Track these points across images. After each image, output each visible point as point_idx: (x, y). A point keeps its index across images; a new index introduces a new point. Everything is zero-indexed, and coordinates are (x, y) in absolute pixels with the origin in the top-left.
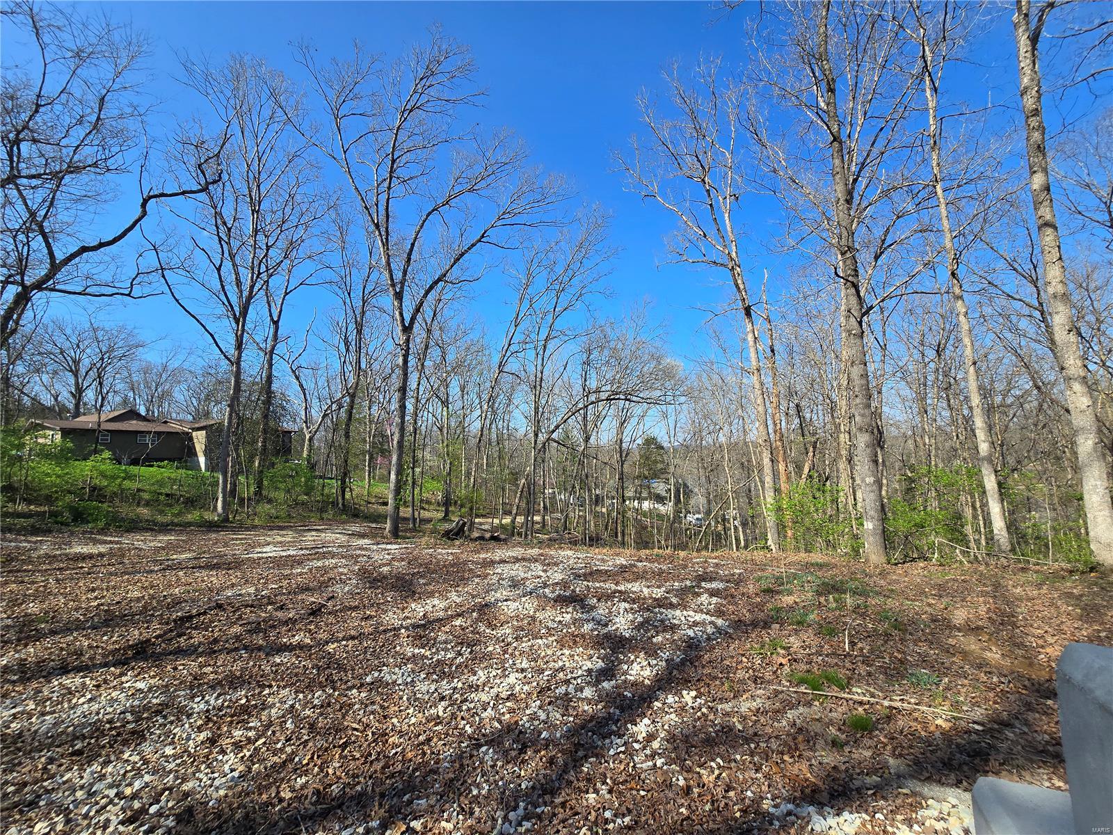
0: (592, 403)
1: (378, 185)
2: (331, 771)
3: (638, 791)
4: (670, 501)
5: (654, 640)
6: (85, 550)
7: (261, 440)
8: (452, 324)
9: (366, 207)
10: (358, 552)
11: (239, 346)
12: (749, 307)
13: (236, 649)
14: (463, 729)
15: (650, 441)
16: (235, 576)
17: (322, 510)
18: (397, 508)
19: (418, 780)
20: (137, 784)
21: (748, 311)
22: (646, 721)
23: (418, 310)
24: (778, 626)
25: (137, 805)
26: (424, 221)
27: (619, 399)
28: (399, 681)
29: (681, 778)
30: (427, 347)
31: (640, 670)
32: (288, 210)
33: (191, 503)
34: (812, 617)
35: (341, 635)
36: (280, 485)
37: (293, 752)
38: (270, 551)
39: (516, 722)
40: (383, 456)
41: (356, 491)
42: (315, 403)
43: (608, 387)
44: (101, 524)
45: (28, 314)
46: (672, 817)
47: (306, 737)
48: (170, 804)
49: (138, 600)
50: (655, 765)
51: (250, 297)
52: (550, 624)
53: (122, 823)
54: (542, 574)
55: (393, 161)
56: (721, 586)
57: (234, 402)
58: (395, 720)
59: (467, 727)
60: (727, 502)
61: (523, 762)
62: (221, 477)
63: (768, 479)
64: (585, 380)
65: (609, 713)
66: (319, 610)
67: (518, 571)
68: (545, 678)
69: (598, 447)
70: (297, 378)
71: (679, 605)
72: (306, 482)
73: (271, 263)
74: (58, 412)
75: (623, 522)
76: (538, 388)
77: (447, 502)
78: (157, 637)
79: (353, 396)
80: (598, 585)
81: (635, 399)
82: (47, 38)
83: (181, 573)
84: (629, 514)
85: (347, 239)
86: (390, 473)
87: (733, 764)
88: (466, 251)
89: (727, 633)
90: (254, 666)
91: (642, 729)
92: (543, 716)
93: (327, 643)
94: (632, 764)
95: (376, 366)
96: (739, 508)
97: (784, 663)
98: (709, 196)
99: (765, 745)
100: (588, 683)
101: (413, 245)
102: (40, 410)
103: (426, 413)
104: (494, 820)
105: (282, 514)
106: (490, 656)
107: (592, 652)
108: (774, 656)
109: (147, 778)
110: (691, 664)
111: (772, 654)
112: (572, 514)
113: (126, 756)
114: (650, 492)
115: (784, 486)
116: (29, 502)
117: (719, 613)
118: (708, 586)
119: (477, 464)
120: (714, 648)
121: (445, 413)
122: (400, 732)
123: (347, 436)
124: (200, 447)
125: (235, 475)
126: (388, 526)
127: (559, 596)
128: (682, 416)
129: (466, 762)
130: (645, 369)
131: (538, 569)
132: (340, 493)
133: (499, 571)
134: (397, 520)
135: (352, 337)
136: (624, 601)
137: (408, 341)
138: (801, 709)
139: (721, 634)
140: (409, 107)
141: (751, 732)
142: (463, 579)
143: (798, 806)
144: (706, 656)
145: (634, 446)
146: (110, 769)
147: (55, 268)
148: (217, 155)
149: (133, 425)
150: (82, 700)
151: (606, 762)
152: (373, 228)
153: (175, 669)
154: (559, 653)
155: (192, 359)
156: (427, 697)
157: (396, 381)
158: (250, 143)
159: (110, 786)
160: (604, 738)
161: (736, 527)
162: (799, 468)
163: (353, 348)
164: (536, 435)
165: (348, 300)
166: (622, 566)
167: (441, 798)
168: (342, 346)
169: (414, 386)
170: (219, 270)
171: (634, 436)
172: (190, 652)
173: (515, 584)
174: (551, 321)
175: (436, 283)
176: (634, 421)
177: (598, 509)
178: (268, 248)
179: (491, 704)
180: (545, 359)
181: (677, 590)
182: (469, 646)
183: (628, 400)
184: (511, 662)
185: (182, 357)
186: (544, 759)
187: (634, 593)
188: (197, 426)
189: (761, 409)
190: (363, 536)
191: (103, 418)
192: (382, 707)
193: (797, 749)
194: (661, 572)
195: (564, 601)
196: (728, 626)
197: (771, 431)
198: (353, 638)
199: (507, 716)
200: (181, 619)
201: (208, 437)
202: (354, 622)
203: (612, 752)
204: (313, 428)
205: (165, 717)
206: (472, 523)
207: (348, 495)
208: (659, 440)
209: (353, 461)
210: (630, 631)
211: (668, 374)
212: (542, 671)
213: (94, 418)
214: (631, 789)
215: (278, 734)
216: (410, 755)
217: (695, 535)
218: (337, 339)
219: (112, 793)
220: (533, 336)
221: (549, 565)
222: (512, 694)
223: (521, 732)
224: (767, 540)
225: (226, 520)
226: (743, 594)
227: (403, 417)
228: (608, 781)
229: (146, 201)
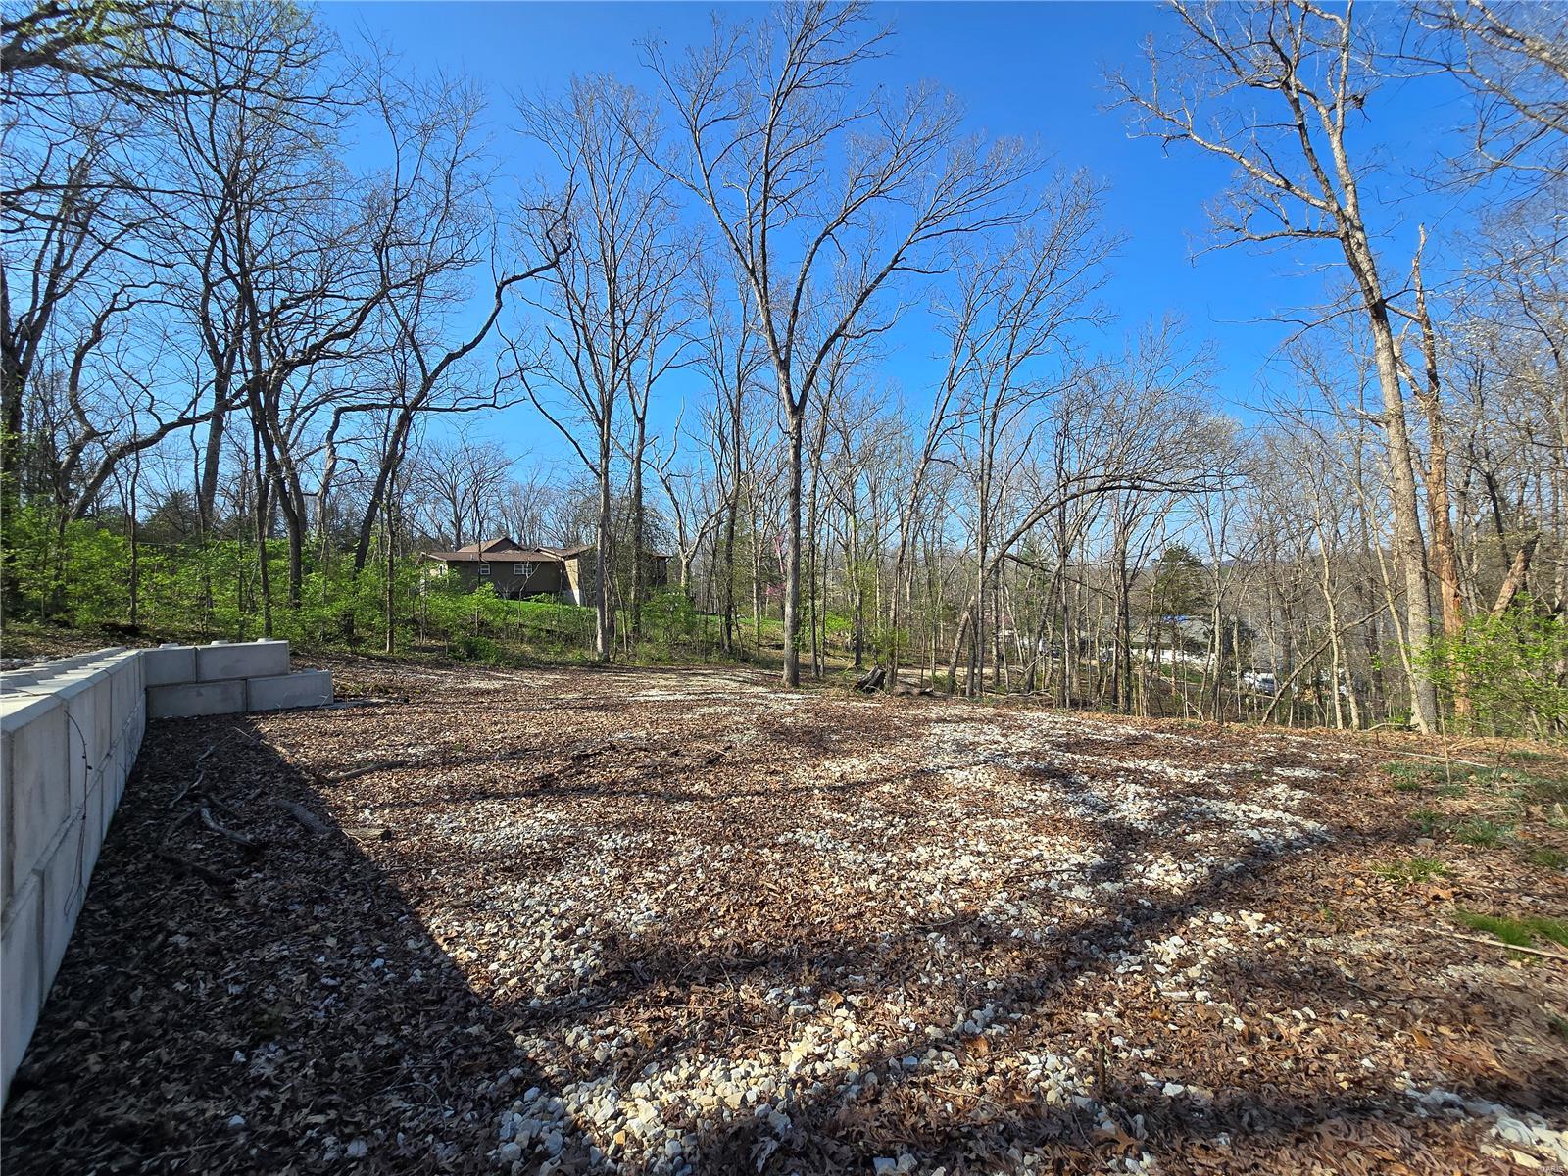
0: (1075, 496)
1: (751, 214)
2: (750, 928)
3: (1166, 1023)
4: (1213, 651)
5: (1189, 838)
6: (484, 685)
7: (635, 566)
8: (856, 398)
9: (737, 249)
10: (753, 700)
11: (605, 454)
12: (1383, 302)
13: (635, 792)
14: (903, 909)
15: (1176, 555)
16: (623, 719)
17: (707, 652)
18: (795, 650)
19: (852, 954)
20: (563, 906)
21: (1379, 311)
22: (1176, 940)
23: (810, 382)
24: (1431, 842)
25: (565, 924)
26: (813, 253)
27: (1120, 487)
28: (818, 846)
29: (1237, 1020)
30: (824, 434)
31: (1163, 874)
32: (644, 273)
33: (570, 640)
34: (1509, 833)
35: (744, 789)
36: (658, 621)
37: (707, 903)
38: (655, 695)
39: (975, 913)
40: (774, 585)
41: (744, 630)
42: (689, 520)
43: (1100, 471)
44: (492, 660)
45: (412, 437)
46: (1223, 1065)
47: (718, 890)
48: (595, 929)
49: (536, 735)
50: (1193, 997)
51: (613, 390)
52: (1016, 802)
53: (555, 937)
54: (1001, 739)
55: (768, 175)
56: (1312, 774)
57: (604, 522)
58: (817, 887)
59: (909, 908)
60: (1326, 652)
61: (988, 958)
62: (598, 610)
63: (1416, 614)
64: (1061, 462)
65: (1115, 922)
66: (718, 759)
67: (966, 733)
68: (1013, 867)
69: (1083, 566)
70: (669, 489)
71: (1232, 795)
72: (686, 617)
73: (632, 345)
74: (442, 544)
75: (1128, 679)
76: (986, 478)
77: (859, 647)
78: (559, 772)
79: (733, 508)
80: (1089, 759)
81: (1148, 485)
82: (395, 121)
83: (571, 713)
84: (1138, 671)
85: (715, 298)
86: (783, 607)
87: (1334, 1020)
88: (873, 287)
89: (1324, 841)
90: (655, 811)
91: (1170, 949)
92: (1013, 911)
93: (730, 796)
94: (1154, 989)
95: (758, 467)
96: (1351, 663)
97: (1442, 895)
98: (1298, 109)
99: (1400, 1005)
100: (1080, 882)
101: (799, 290)
102: (428, 543)
103: (825, 526)
104: (954, 1016)
105: (665, 655)
106: (933, 831)
107: (1083, 843)
108: (1422, 884)
109: (570, 902)
110: (1256, 877)
111: (1417, 880)
112: (1041, 668)
113: (549, 879)
114: (1176, 635)
115: (1451, 623)
116: (431, 636)
117: (1308, 811)
118: (1288, 773)
119: (898, 592)
120: (1300, 860)
121: (851, 525)
122: (825, 900)
123: (729, 559)
124: (573, 577)
125: (613, 608)
126: (785, 673)
127: (1028, 767)
128: (1236, 509)
129: (910, 946)
130: (1167, 437)
131: (994, 733)
132: (725, 632)
133: (937, 731)
134: (796, 668)
135: (728, 430)
136: (1135, 782)
137: (798, 426)
138: (1479, 968)
139: (1312, 841)
140: (784, 89)
141: (1371, 983)
142: (888, 738)
143: (1468, 1098)
144: (1282, 870)
145: (1147, 565)
146: (537, 888)
147: (428, 382)
148: (564, 217)
149: (509, 555)
150: (503, 824)
151: (1112, 979)
152: (746, 275)
153: (580, 805)
154: (1032, 839)
155: (556, 473)
156: (854, 868)
157: (785, 483)
158: (601, 190)
159: (540, 903)
160: (1108, 951)
161: (1342, 697)
162: (1488, 594)
163: (730, 444)
164: (984, 549)
165: (720, 382)
166: (1129, 737)
167: (883, 978)
168: (717, 442)
169: (809, 488)
170: (576, 362)
171: (1146, 549)
172: (592, 790)
173: (961, 748)
174: (1005, 374)
175: (832, 339)
176: (1146, 522)
177: (1085, 661)
178: (626, 325)
179: (939, 886)
180: (996, 435)
181: (1229, 775)
182: (902, 816)
183: (1135, 488)
184: (962, 841)
185: (546, 472)
186: (1018, 961)
187: (1150, 773)
188: (569, 553)
189: (1403, 486)
190: (757, 684)
191: (483, 548)
192: (800, 871)
193: (1467, 1021)
194: (1197, 750)
195: (1036, 775)
196: (1327, 832)
197: (1424, 526)
198: (758, 793)
199: (962, 904)
200: (579, 757)
201: (580, 564)
202: (758, 776)
203: (1120, 970)
204: (690, 550)
205: (577, 849)
206: (894, 675)
207: (734, 635)
208: (1192, 551)
209: (737, 592)
210: (1145, 823)
211: (1210, 439)
212: (1009, 858)
213: (474, 548)
214: (1154, 1019)
215: (689, 882)
216: (839, 927)
217: (1259, 706)
218: (710, 436)
219: (543, 909)
220: (977, 401)
221: (1010, 728)
222: (966, 880)
223: (982, 925)
224: (1408, 716)
225: (607, 660)
226: (1358, 790)
227: (797, 530)
228: (1116, 1002)
229: (500, 290)
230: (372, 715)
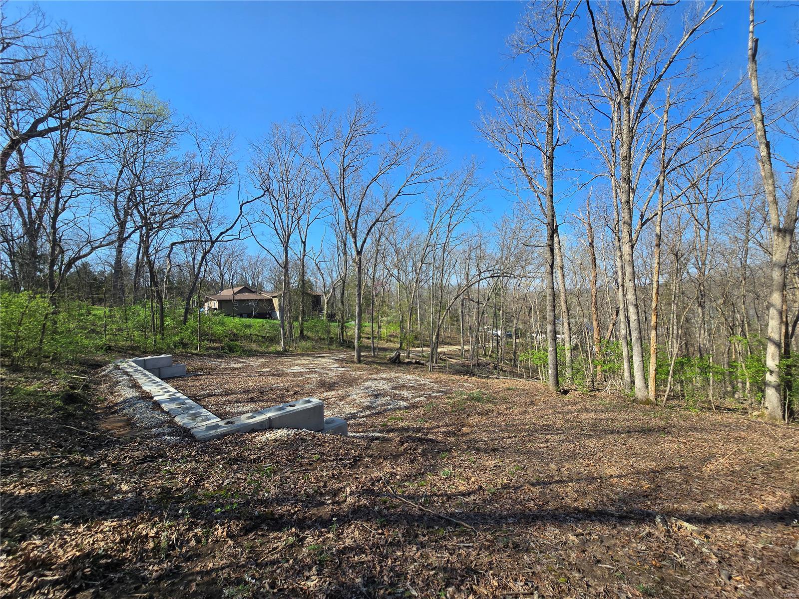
6: (236, 365)
7: (301, 305)
17: (331, 344)
33: (272, 340)
36: (312, 330)
38: (296, 369)
44: (239, 353)
49: (251, 386)
70: (319, 269)
72: (325, 328)
88: (390, 203)
124: (276, 307)
132: (341, 334)
149: (246, 296)
175: (375, 223)
188: (274, 295)
191: (234, 291)
201: (280, 300)
207: (345, 335)
213: (230, 291)
225: (285, 351)
229: (241, 206)
230: (201, 379)
